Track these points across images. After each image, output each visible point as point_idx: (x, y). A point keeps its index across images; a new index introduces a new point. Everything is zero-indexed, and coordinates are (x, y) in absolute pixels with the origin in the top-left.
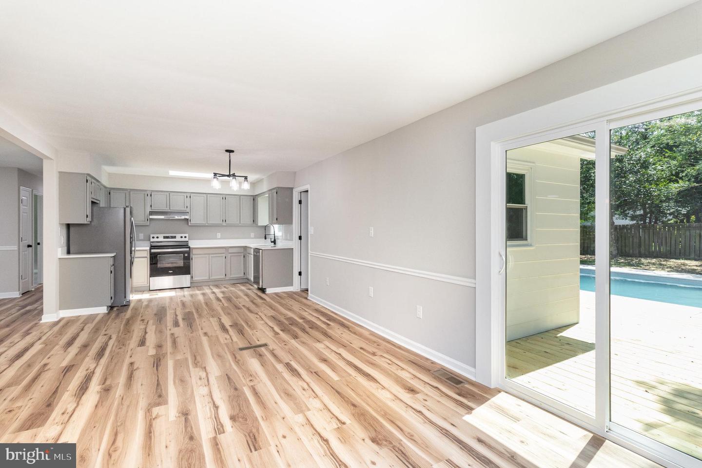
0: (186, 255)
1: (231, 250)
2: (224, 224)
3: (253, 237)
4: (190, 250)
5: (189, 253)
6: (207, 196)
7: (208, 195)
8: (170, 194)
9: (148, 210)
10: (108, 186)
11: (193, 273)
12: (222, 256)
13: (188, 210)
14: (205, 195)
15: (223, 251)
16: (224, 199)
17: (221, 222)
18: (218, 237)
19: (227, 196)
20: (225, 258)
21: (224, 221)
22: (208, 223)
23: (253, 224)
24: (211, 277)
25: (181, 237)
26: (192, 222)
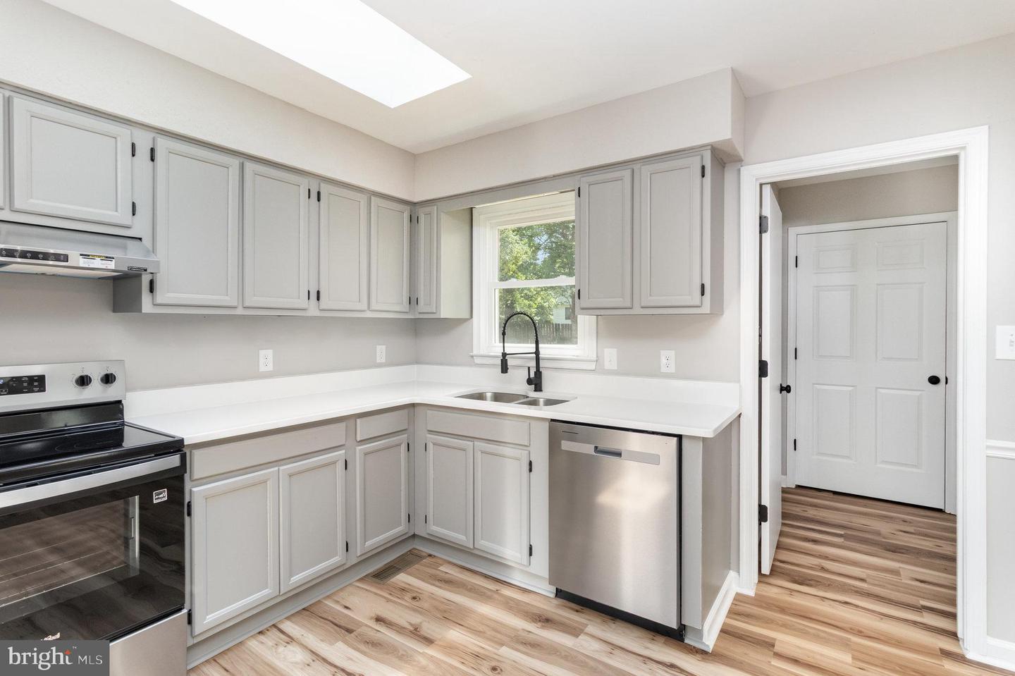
1: (364, 429)
2: (313, 309)
3: (383, 360)
4: (184, 459)
6: (242, 169)
11: (199, 590)
12: (334, 463)
14: (235, 162)
15: (336, 435)
16: (314, 195)
17: (302, 302)
18: (262, 369)
19: (325, 189)
20: (346, 468)
21: (314, 296)
22: (247, 304)
23: (408, 311)
24: (290, 579)
25: (83, 381)
26: (163, 296)
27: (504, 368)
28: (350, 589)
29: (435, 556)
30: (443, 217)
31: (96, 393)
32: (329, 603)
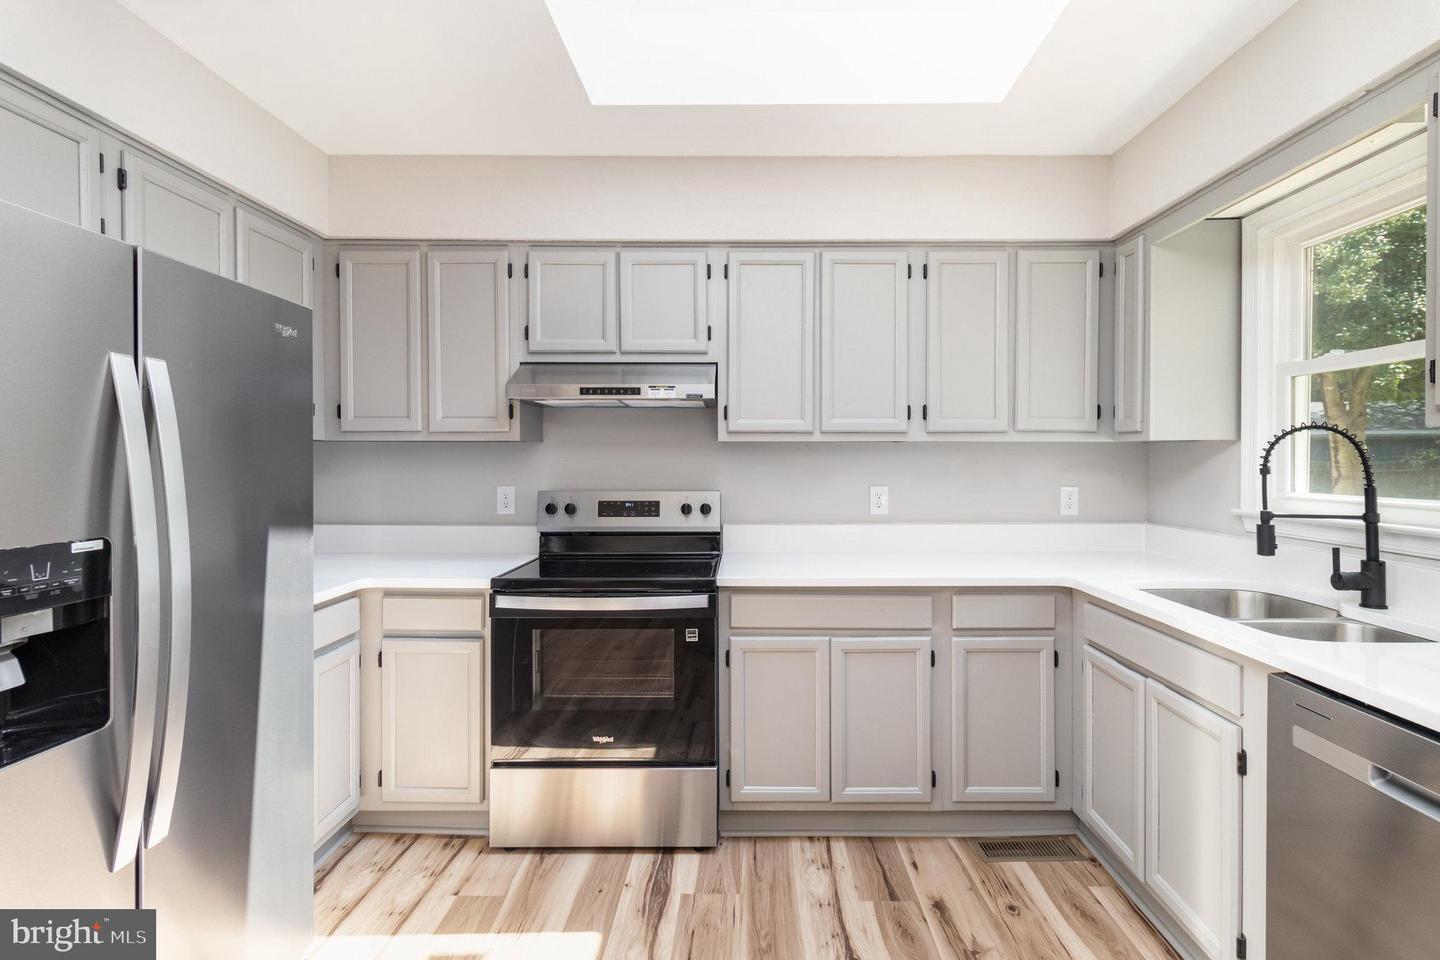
0: (692, 636)
1: (965, 613)
2: (916, 432)
3: (1074, 512)
4: (713, 601)
5: (706, 621)
6: (819, 262)
7: (829, 255)
8: (618, 257)
9: (513, 356)
10: (326, 230)
11: (736, 752)
12: (914, 652)
13: (715, 353)
15: (919, 613)
16: (917, 272)
17: (900, 423)
18: (874, 511)
19: (935, 258)
20: (933, 664)
21: (917, 413)
22: (824, 429)
23: (1095, 429)
24: (844, 789)
25: (686, 510)
26: (737, 422)
27: (1266, 543)
28: (939, 844)
29: (1100, 865)
30: (1157, 255)
31: (696, 523)
32: (901, 847)
